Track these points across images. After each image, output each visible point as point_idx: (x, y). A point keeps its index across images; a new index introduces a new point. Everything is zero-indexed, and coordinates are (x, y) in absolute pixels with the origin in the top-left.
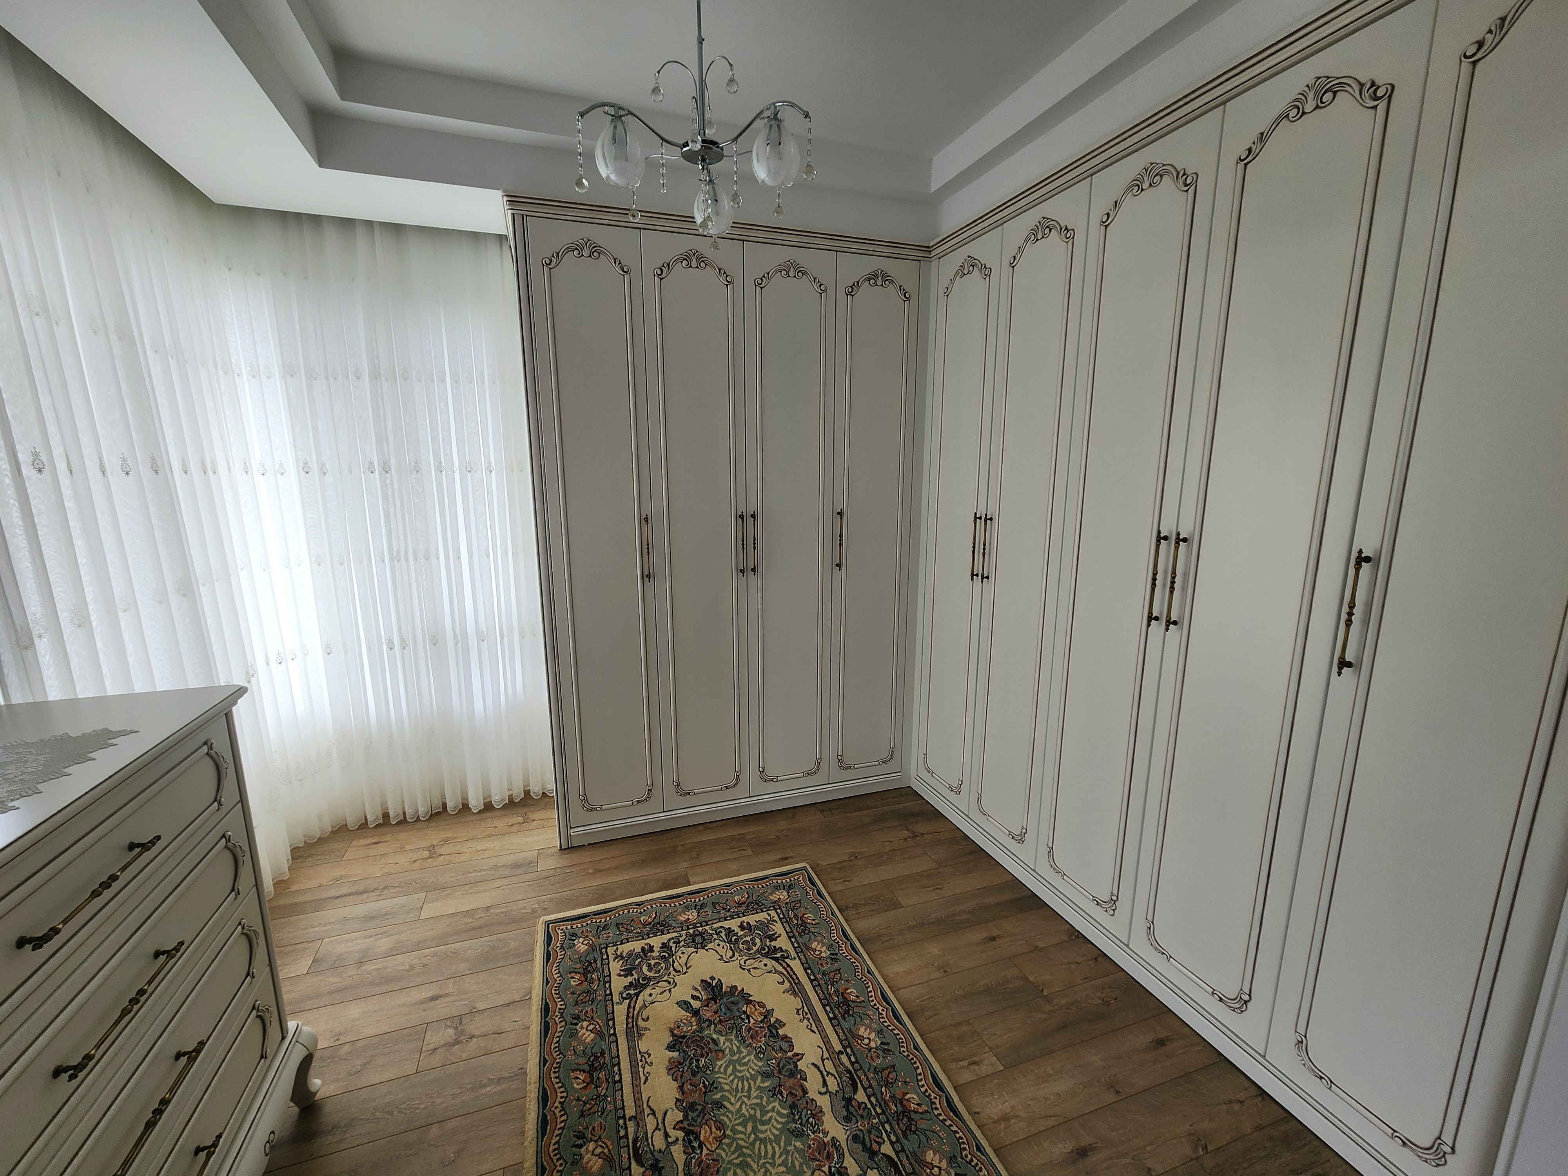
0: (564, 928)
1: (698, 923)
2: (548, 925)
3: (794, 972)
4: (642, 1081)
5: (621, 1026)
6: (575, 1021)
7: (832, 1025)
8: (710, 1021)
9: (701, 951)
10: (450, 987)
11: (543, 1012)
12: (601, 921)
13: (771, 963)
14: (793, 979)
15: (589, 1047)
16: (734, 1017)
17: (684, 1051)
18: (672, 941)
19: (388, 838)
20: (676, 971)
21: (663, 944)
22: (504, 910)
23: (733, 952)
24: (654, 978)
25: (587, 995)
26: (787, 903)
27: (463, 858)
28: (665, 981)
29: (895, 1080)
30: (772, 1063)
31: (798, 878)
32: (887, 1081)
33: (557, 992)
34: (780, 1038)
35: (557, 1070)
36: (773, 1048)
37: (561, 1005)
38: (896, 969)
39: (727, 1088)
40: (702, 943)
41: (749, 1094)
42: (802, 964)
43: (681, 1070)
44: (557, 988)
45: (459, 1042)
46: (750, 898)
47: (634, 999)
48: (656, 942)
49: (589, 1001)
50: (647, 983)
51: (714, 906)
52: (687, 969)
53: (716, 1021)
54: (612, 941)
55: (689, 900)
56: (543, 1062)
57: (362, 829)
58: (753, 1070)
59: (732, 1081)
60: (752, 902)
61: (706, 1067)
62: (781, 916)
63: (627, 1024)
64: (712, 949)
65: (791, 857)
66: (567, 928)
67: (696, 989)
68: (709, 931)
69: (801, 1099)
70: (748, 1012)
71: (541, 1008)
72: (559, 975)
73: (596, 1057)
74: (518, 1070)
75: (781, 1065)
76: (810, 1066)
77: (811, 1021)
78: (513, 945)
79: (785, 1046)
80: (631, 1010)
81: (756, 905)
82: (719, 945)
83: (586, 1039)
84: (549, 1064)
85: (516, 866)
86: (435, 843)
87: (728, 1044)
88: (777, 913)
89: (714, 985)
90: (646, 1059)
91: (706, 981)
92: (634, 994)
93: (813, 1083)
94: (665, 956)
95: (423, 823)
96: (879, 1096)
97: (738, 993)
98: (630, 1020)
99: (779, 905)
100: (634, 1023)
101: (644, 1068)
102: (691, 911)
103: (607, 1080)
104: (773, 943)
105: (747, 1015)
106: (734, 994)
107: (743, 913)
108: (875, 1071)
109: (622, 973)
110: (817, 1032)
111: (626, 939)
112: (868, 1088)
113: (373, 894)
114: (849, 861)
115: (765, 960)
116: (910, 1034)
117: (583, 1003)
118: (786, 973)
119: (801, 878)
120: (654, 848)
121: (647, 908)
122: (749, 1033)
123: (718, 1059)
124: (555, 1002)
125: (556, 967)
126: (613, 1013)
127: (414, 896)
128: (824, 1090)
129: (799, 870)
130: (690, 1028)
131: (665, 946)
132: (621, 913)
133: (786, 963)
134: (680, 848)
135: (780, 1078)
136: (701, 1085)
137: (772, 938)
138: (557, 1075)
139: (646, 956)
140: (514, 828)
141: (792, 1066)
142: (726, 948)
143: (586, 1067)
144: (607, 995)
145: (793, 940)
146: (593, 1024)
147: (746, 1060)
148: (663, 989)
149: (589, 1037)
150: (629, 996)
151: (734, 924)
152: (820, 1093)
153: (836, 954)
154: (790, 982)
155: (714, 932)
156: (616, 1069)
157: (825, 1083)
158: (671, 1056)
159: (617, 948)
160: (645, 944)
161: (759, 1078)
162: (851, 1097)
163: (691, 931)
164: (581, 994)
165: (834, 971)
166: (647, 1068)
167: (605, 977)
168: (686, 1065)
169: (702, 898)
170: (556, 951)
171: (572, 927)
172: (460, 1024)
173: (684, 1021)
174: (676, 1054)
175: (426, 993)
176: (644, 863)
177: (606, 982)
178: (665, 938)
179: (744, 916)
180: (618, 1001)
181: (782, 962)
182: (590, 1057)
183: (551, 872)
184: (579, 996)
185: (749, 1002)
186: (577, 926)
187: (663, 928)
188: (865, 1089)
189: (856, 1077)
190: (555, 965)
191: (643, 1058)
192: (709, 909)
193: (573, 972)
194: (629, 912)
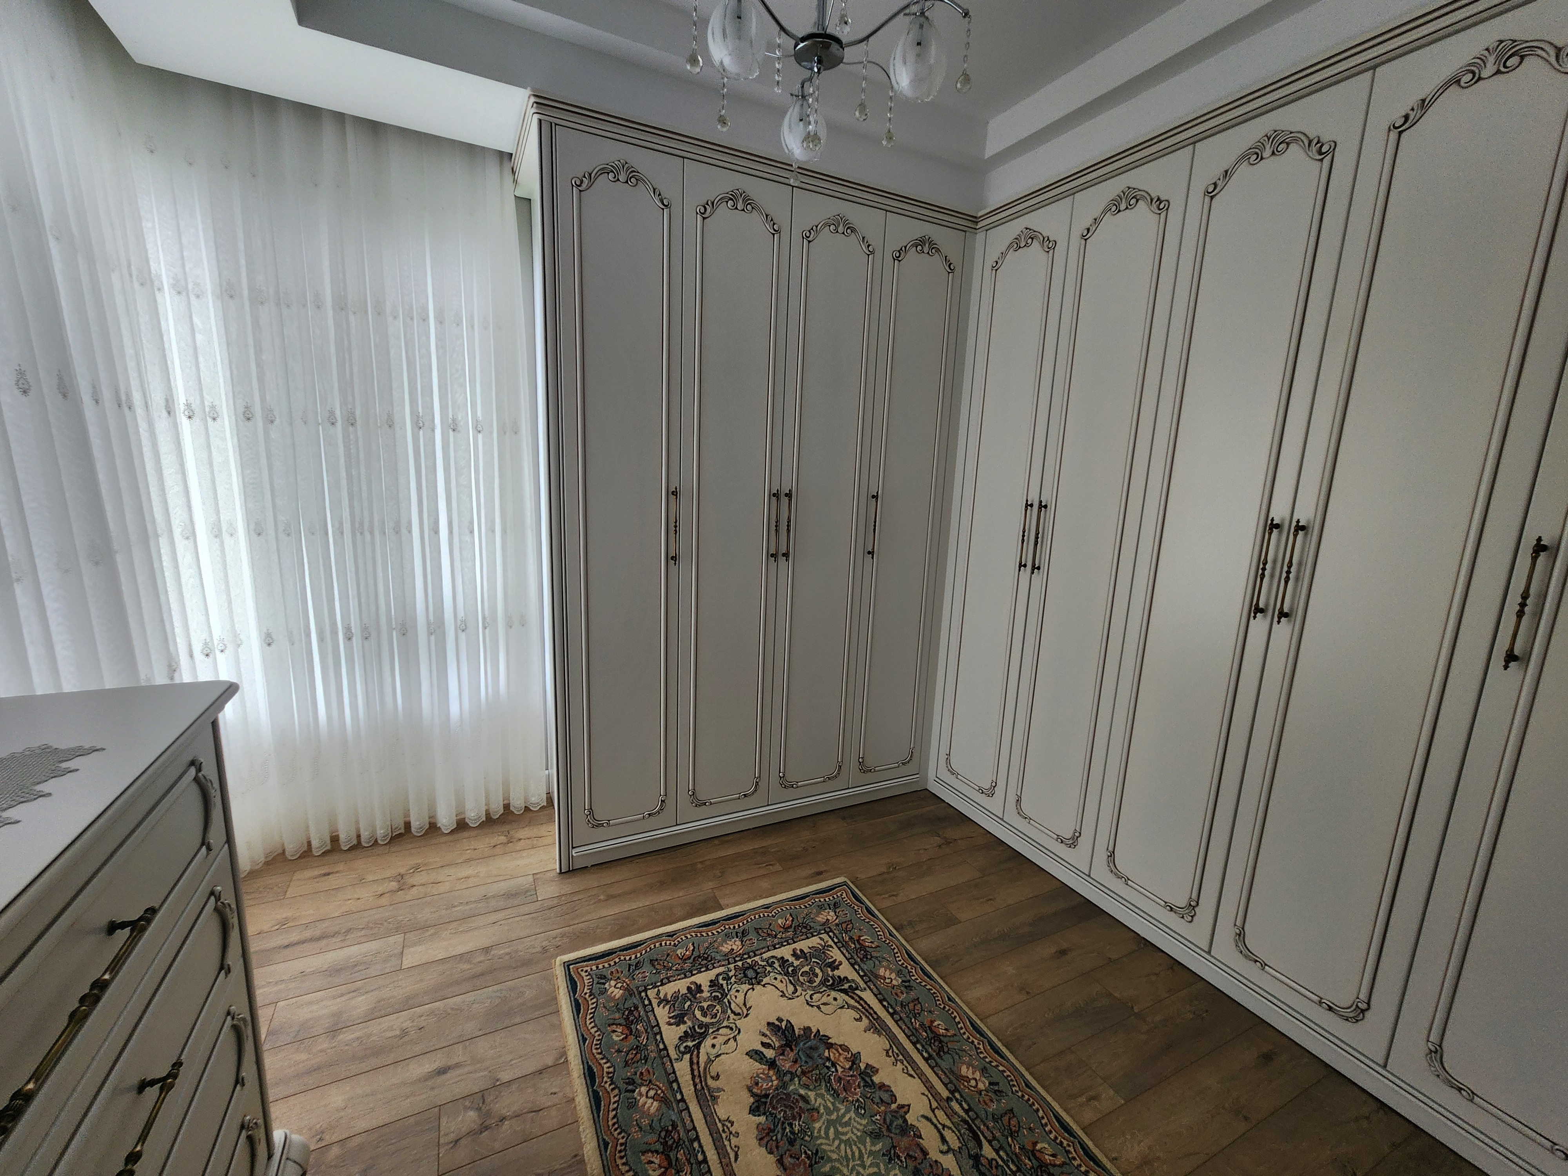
0: (588, 969)
1: (745, 954)
2: (568, 966)
3: (869, 1005)
4: (732, 1156)
5: (688, 1090)
6: (630, 1087)
7: (930, 1066)
8: (791, 1073)
9: (758, 988)
10: (459, 1055)
11: (588, 1078)
12: (630, 958)
13: (842, 997)
14: (871, 1014)
15: (655, 1119)
16: (818, 1066)
17: (771, 1114)
18: (721, 977)
19: (341, 867)
20: (735, 1014)
21: (711, 981)
22: (507, 950)
23: (795, 987)
24: (712, 1024)
25: (637, 1053)
26: (837, 925)
27: (442, 888)
28: (726, 1027)
29: (1019, 1128)
30: (877, 1119)
31: (841, 895)
32: (1011, 1130)
33: (599, 1051)
34: (877, 1087)
35: (623, 1154)
36: (872, 1100)
37: (609, 1068)
38: (976, 993)
39: (835, 1156)
40: (756, 978)
41: (863, 1161)
42: (875, 995)
43: (774, 1138)
44: (598, 1046)
45: (487, 1128)
46: (795, 920)
47: (695, 1053)
48: (703, 979)
49: (641, 1059)
50: (705, 1031)
51: (758, 932)
52: (748, 1010)
53: (798, 1073)
54: (650, 982)
55: (727, 927)
56: (603, 1145)
57: (304, 857)
58: (858, 1130)
59: (838, 1147)
60: (799, 926)
61: (803, 1131)
62: (836, 940)
63: (695, 1085)
64: (769, 984)
65: (825, 871)
66: (591, 969)
67: (764, 1035)
68: (760, 963)
69: (922, 1163)
70: (832, 1058)
71: (584, 1074)
72: (595, 1029)
73: (667, 1131)
74: (572, 1158)
75: (888, 1121)
76: (920, 1119)
77: (905, 1062)
78: (529, 993)
79: (886, 1097)
80: (695, 1067)
81: (803, 929)
82: (776, 979)
83: (649, 1108)
84: (612, 1147)
85: (510, 895)
86: (403, 871)
87: (819, 1100)
88: (830, 937)
89: (784, 1027)
90: (728, 1129)
91: (773, 1023)
92: (693, 1046)
93: (930, 1140)
94: (718, 996)
95: (381, 848)
96: (1008, 1149)
97: (815, 1036)
98: (697, 1080)
99: (829, 928)
100: (703, 1083)
101: (729, 1140)
102: (733, 940)
103: (688, 1161)
104: (836, 973)
105: (832, 1062)
106: (810, 1037)
107: (792, 939)
108: (994, 1119)
109: (672, 1021)
110: (916, 1076)
111: (667, 978)
112: (993, 1140)
113: (334, 940)
114: (888, 873)
115: (833, 994)
116: (1016, 1069)
117: (634, 1063)
118: (860, 1007)
119: (844, 895)
120: (671, 866)
121: (682, 939)
122: (840, 1084)
123: (814, 1121)
124: (600, 1064)
125: (591, 1018)
126: (674, 1072)
127: (390, 938)
128: (945, 1148)
129: (839, 885)
130: (770, 1084)
131: (713, 983)
132: (652, 946)
133: (857, 995)
134: (699, 866)
135: (892, 1138)
136: (803, 1156)
137: (834, 966)
138: (624, 1160)
139: (695, 998)
140: (498, 850)
141: (900, 1121)
142: (784, 982)
143: (659, 1147)
144: (661, 1050)
145: (857, 967)
146: (653, 1089)
147: (846, 1118)
148: (726, 1038)
149: (653, 1106)
150: (688, 1050)
151: (785, 952)
152: (942, 1152)
153: (909, 981)
154: (868, 1018)
155: (765, 963)
156: (696, 1145)
157: (943, 1140)
158: (758, 1122)
159: (659, 990)
160: (691, 983)
161: (868, 1140)
162: (977, 1154)
163: (740, 964)
164: (629, 1051)
165: (913, 1001)
166: (734, 1141)
167: (653, 1027)
168: (778, 1132)
169: (741, 924)
170: (585, 999)
171: (597, 967)
172: (483, 1103)
173: (761, 1075)
174: (762, 1119)
175: (429, 1065)
176: (661, 885)
177: (656, 1034)
178: (712, 974)
179: (795, 942)
180: (676, 1056)
181: (852, 995)
182: (660, 1132)
183: (556, 901)
184: (628, 1054)
185: (830, 1046)
186: (604, 966)
187: (705, 962)
188: (990, 1142)
189: (975, 1128)
190: (588, 1017)
191: (725, 1128)
192: (752, 935)
193: (613, 1024)
194: (661, 944)
